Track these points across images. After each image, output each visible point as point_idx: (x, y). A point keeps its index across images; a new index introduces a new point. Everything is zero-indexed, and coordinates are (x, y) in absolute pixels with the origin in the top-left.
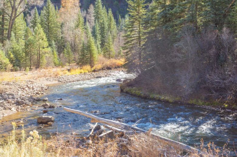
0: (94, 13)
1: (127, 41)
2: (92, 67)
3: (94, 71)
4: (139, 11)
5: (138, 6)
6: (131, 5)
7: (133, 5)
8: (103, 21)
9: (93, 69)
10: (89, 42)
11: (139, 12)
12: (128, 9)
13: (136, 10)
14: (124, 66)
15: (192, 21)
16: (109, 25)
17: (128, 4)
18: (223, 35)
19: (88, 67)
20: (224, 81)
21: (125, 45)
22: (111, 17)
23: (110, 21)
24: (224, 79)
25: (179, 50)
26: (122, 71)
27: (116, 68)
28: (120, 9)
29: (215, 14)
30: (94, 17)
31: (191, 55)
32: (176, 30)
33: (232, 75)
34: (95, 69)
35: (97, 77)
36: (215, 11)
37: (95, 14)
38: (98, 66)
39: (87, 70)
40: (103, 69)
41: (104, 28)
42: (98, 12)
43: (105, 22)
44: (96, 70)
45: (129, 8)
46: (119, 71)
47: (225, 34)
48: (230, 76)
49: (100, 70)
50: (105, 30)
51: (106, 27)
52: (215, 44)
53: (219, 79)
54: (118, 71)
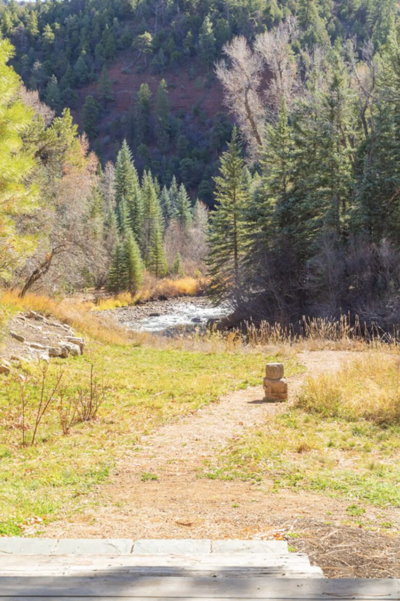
0: (115, 181)
1: (213, 249)
2: (133, 295)
3: (138, 303)
4: (235, 195)
5: (234, 188)
6: (220, 186)
7: (224, 185)
8: (136, 198)
9: (135, 300)
10: (127, 246)
11: (234, 199)
12: (215, 193)
13: (230, 195)
14: (199, 293)
15: (332, 224)
16: (147, 207)
17: (214, 183)
18: (381, 251)
19: (126, 296)
20: (385, 319)
21: (210, 257)
22: (149, 189)
23: (149, 197)
24: (383, 316)
25: (312, 270)
26: (192, 303)
27: (176, 297)
28: (153, 162)
29: (369, 215)
30: (117, 189)
31: (334, 278)
32: (308, 237)
33: (394, 310)
34: (139, 300)
35: (151, 315)
36: (369, 210)
37: (117, 184)
38: (143, 293)
39: (126, 301)
40: (152, 299)
41: (136, 211)
42: (124, 178)
43: (139, 199)
44: (142, 301)
45: (217, 191)
46: (186, 303)
47: (385, 248)
48: (392, 311)
49: (147, 301)
50: (139, 216)
51: (141, 208)
52: (370, 264)
53: (376, 315)
54: (184, 304)
